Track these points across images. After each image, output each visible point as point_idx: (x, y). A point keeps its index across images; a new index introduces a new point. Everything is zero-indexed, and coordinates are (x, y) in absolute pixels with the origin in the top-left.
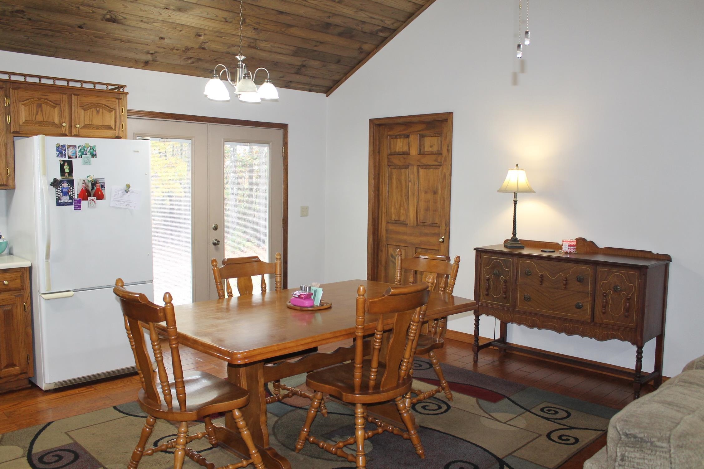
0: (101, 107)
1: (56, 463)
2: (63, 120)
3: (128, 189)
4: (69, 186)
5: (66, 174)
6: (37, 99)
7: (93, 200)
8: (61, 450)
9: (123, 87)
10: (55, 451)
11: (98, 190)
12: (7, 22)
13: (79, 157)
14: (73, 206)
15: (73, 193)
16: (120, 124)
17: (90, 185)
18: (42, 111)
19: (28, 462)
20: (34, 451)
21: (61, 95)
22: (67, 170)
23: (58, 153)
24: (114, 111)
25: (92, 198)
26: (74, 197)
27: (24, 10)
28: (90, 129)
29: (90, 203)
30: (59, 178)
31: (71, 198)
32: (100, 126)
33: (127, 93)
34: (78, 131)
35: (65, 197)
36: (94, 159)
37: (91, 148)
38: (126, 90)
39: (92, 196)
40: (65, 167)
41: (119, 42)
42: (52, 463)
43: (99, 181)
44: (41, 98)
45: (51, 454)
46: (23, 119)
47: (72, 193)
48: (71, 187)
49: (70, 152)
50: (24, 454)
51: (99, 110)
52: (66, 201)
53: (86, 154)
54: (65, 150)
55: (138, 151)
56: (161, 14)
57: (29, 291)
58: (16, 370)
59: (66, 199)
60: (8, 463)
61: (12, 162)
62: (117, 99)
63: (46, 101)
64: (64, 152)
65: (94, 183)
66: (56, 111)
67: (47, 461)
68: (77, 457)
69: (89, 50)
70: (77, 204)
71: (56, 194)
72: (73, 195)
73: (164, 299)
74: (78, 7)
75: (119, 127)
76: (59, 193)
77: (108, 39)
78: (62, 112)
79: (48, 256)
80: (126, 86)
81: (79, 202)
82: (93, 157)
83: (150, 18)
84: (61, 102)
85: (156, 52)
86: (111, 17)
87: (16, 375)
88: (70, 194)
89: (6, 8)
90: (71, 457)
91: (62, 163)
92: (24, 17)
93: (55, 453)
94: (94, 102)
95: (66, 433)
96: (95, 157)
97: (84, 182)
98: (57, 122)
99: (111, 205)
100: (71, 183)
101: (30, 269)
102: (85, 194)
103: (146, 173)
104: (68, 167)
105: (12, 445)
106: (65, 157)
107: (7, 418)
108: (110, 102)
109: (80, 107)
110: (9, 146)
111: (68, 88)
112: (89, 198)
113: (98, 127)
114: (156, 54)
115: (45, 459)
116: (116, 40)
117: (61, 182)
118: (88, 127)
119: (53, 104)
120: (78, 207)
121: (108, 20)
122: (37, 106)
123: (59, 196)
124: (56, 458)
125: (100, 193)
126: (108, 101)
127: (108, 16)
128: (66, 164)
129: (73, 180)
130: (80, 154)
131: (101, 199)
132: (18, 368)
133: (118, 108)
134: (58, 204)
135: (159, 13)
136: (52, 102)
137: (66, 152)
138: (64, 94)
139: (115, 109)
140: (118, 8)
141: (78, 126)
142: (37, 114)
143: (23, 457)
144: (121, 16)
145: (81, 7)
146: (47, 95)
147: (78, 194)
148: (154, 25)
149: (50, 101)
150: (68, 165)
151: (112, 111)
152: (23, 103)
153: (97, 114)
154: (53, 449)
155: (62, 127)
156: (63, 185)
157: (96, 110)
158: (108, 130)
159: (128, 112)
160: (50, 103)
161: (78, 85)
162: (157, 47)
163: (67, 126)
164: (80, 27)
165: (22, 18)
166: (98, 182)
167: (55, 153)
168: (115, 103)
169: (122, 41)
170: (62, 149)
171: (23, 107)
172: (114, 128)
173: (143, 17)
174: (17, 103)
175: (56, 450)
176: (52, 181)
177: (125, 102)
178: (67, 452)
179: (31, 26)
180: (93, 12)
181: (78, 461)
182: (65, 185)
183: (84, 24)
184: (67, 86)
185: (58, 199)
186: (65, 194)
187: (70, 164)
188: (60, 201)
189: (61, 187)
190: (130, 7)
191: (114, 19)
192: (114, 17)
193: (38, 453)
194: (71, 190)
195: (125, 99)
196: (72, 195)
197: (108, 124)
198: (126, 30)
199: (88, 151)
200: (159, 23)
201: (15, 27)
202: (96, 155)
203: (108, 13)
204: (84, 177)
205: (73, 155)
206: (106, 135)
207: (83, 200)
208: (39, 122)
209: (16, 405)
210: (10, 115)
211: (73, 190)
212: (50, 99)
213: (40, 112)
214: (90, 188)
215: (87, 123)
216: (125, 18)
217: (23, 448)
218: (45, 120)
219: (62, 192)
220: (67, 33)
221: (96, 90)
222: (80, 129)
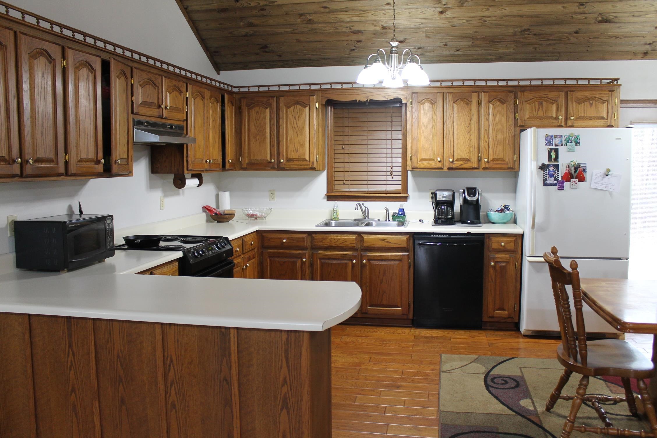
0: (594, 100)
1: (501, 385)
2: (560, 114)
3: (609, 173)
4: (555, 170)
5: (552, 160)
6: (539, 98)
7: (575, 182)
8: (510, 378)
9: (617, 80)
10: (503, 377)
11: (580, 173)
12: (519, 40)
13: (564, 145)
14: (557, 186)
15: (558, 176)
16: (612, 114)
17: (573, 169)
18: (542, 108)
19: (484, 378)
20: (492, 373)
21: (559, 93)
22: (553, 156)
23: (547, 142)
24: (606, 103)
25: (574, 180)
26: (558, 179)
27: (529, 28)
28: (583, 120)
29: (572, 184)
30: (546, 162)
31: (556, 179)
32: (593, 117)
33: (620, 85)
34: (573, 122)
35: (551, 178)
36: (578, 146)
37: (576, 136)
38: (619, 82)
39: (574, 178)
40: (552, 153)
41: (614, 39)
42: (498, 384)
43: (582, 166)
44: (542, 97)
45: (502, 378)
46: (527, 115)
47: (556, 175)
48: (556, 170)
49: (557, 141)
50: (485, 372)
51: (592, 103)
52: (552, 182)
53: (571, 143)
54: (553, 139)
55: (620, 139)
56: (653, 5)
57: (520, 253)
58: (504, 313)
59: (551, 180)
60: (472, 374)
61: (518, 149)
62: (610, 91)
63: (546, 99)
64: (551, 141)
65: (577, 167)
66: (555, 106)
67: (496, 382)
68: (518, 385)
69: (587, 50)
70: (561, 185)
71: (544, 176)
72: (558, 177)
73: (571, 266)
74: (572, 17)
75: (612, 116)
76: (546, 175)
77: (603, 38)
78: (559, 107)
79: (533, 227)
80: (619, 78)
81: (563, 183)
82: (576, 144)
83: (642, 11)
84: (559, 98)
85: (653, 42)
86: (603, 18)
87: (505, 318)
88: (555, 176)
89: (516, 30)
90: (514, 384)
91: (550, 150)
92: (530, 33)
93: (504, 379)
94: (588, 96)
95: (520, 368)
96: (578, 145)
97: (568, 166)
98: (554, 116)
99: (591, 187)
100: (557, 167)
101: (522, 236)
102: (568, 177)
103: (628, 159)
104: (555, 153)
105: (481, 364)
106: (552, 145)
107: (488, 346)
108: (603, 95)
109: (575, 101)
110: (517, 137)
111: (565, 86)
112: (571, 180)
113: (591, 118)
114: (654, 44)
115: (495, 381)
116: (611, 38)
117: (548, 166)
118: (582, 118)
119: (551, 101)
120: (561, 188)
121: (600, 22)
122: (539, 104)
123: (546, 177)
124: (503, 382)
125: (581, 175)
126: (601, 94)
127: (600, 19)
128: (553, 151)
129: (559, 164)
130: (565, 142)
131: (583, 181)
132: (506, 312)
133: (610, 100)
134: (545, 184)
135: (651, 4)
136: (551, 99)
137: (554, 141)
138: (560, 91)
139: (608, 101)
140: (607, 8)
141: (572, 118)
142: (538, 110)
143: (483, 374)
144: (611, 16)
145: (574, 16)
146: (547, 94)
147: (562, 177)
148: (647, 17)
149: (549, 99)
150: (555, 152)
151: (604, 103)
152: (528, 102)
153: (590, 107)
154: (505, 375)
155: (559, 120)
156: (549, 168)
157: (590, 102)
158: (601, 120)
159: (621, 102)
160: (550, 100)
161: (574, 83)
162: (654, 36)
163: (563, 119)
164: (576, 32)
165: (529, 34)
166: (580, 166)
167: (544, 142)
168: (607, 95)
169: (616, 37)
170: (550, 139)
171: (527, 105)
172: (606, 118)
173: (634, 12)
174: (523, 103)
175: (506, 376)
176: (540, 165)
177: (618, 93)
178: (512, 381)
179: (536, 39)
180: (586, 18)
181: (517, 389)
182: (551, 169)
183: (580, 29)
184: (565, 84)
185: (545, 180)
186: (551, 176)
187: (556, 151)
188: (546, 182)
189: (548, 170)
190: (619, 6)
191: (605, 19)
192: (605, 18)
193: (493, 375)
194: (556, 173)
195: (618, 91)
196: (556, 177)
197: (600, 114)
198: (619, 27)
199: (572, 140)
200: (652, 14)
201: (525, 42)
202: (579, 143)
203: (599, 16)
204: (567, 162)
205: (559, 143)
206: (598, 125)
207: (566, 181)
208: (540, 116)
209: (498, 339)
210: (517, 112)
211: (558, 173)
212: (549, 97)
213: (541, 108)
214: (573, 172)
215: (581, 115)
216: (616, 17)
217: (487, 368)
218: (545, 115)
219: (548, 175)
220: (566, 40)
221: (590, 85)
222: (575, 120)
